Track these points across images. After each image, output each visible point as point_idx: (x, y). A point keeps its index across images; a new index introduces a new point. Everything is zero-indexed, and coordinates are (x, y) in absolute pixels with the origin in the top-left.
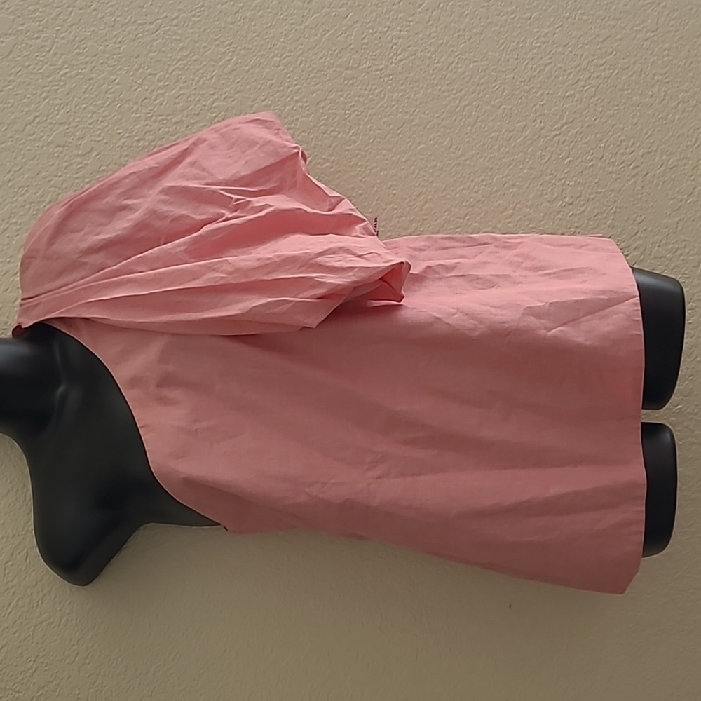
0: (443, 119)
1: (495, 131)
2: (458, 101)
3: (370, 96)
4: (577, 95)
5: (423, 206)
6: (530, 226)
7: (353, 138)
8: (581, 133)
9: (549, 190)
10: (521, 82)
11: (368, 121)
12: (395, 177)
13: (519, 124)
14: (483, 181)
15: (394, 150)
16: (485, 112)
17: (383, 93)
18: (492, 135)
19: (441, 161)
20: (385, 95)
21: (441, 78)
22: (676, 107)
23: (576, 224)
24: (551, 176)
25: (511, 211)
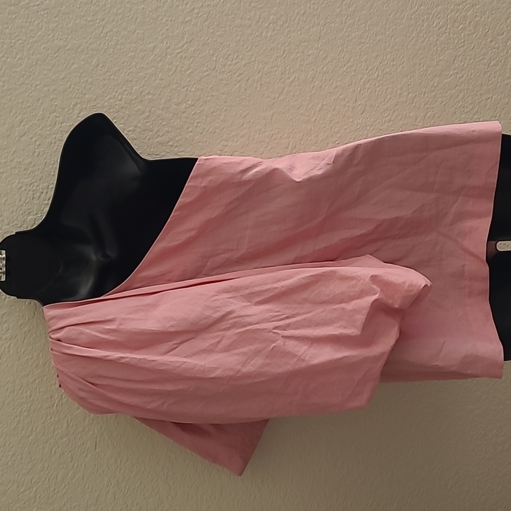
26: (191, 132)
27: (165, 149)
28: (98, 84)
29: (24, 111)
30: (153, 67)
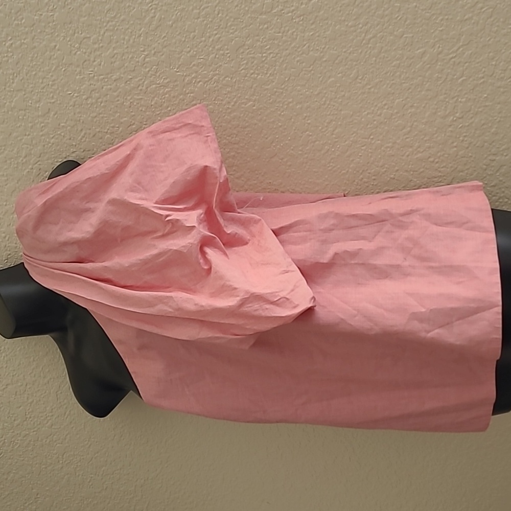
0: (350, 53)
1: (397, 60)
2: (364, 35)
3: (284, 38)
4: (474, 18)
5: (334, 131)
6: (425, 139)
7: (271, 78)
8: (475, 54)
9: (443, 108)
10: (422, 10)
11: (283, 61)
12: (308, 109)
13: (419, 51)
14: (385, 105)
15: (307, 85)
16: (388, 42)
17: (295, 33)
19: (349, 91)
20: (297, 35)
21: (348, 14)
23: (464, 134)
24: (445, 96)
25: (409, 129)
26: (455, 147)
27: (424, 166)
28: (357, 98)
29: (276, 131)
30: (420, 76)
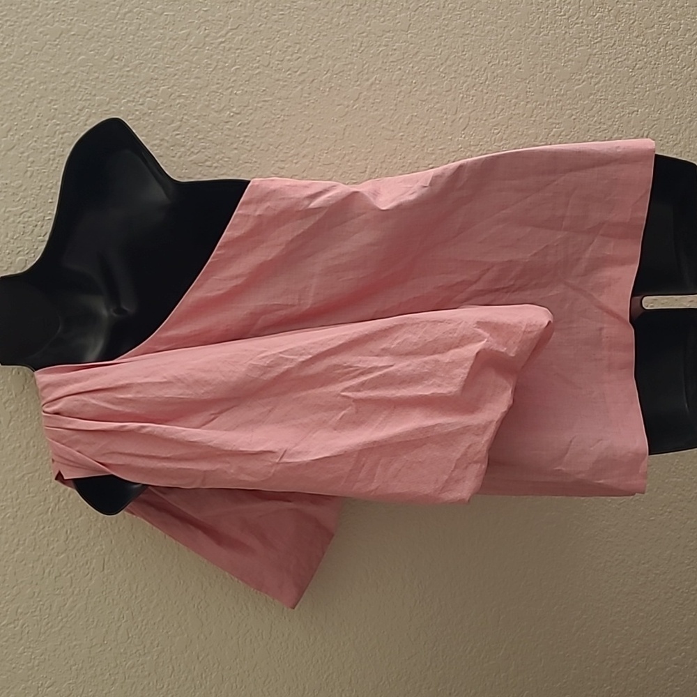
0: (103, 28)
1: (159, 40)
2: (118, 8)
5: (86, 121)
6: (199, 137)
7: (8, 50)
8: (247, 39)
9: (217, 100)
11: (22, 31)
12: (55, 91)
13: (183, 32)
14: (148, 92)
15: (52, 62)
16: (147, 19)
18: (155, 44)
19: (104, 73)
22: (341, 11)
23: (245, 134)
24: (218, 86)
25: (178, 123)
26: (236, 149)
27: (201, 171)
28: (113, 82)
29: (14, 116)
30: (186, 61)
